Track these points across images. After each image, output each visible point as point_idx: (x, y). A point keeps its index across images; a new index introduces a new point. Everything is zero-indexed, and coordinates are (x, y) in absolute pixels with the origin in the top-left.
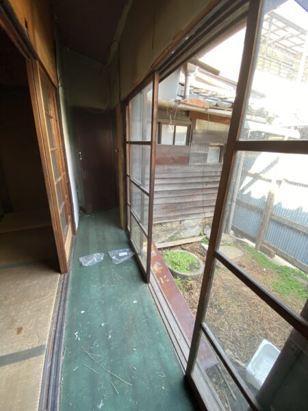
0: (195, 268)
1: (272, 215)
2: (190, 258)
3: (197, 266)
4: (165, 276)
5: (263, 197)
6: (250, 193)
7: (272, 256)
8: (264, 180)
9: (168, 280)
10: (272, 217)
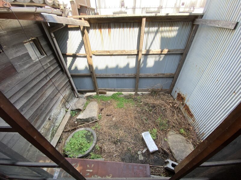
0: (90, 136)
1: (96, 75)
2: (81, 134)
3: (89, 134)
4: (88, 166)
5: (86, 68)
6: (76, 68)
7: (105, 93)
8: (80, 57)
9: (93, 165)
10: (97, 76)
